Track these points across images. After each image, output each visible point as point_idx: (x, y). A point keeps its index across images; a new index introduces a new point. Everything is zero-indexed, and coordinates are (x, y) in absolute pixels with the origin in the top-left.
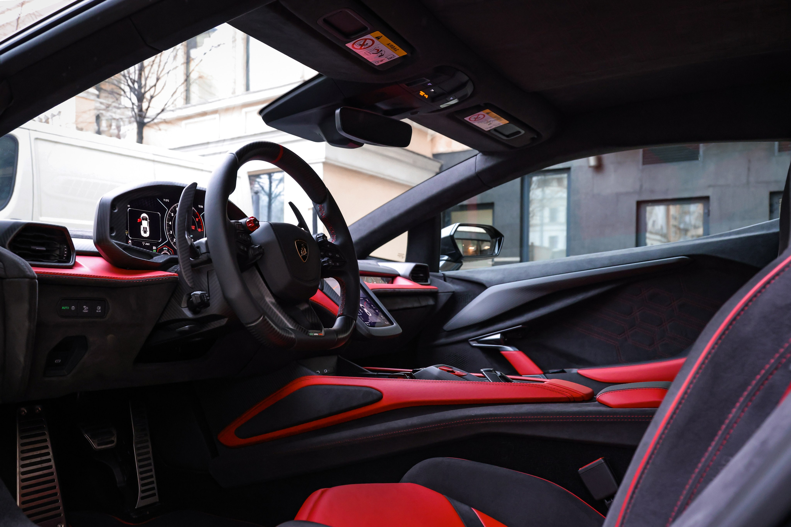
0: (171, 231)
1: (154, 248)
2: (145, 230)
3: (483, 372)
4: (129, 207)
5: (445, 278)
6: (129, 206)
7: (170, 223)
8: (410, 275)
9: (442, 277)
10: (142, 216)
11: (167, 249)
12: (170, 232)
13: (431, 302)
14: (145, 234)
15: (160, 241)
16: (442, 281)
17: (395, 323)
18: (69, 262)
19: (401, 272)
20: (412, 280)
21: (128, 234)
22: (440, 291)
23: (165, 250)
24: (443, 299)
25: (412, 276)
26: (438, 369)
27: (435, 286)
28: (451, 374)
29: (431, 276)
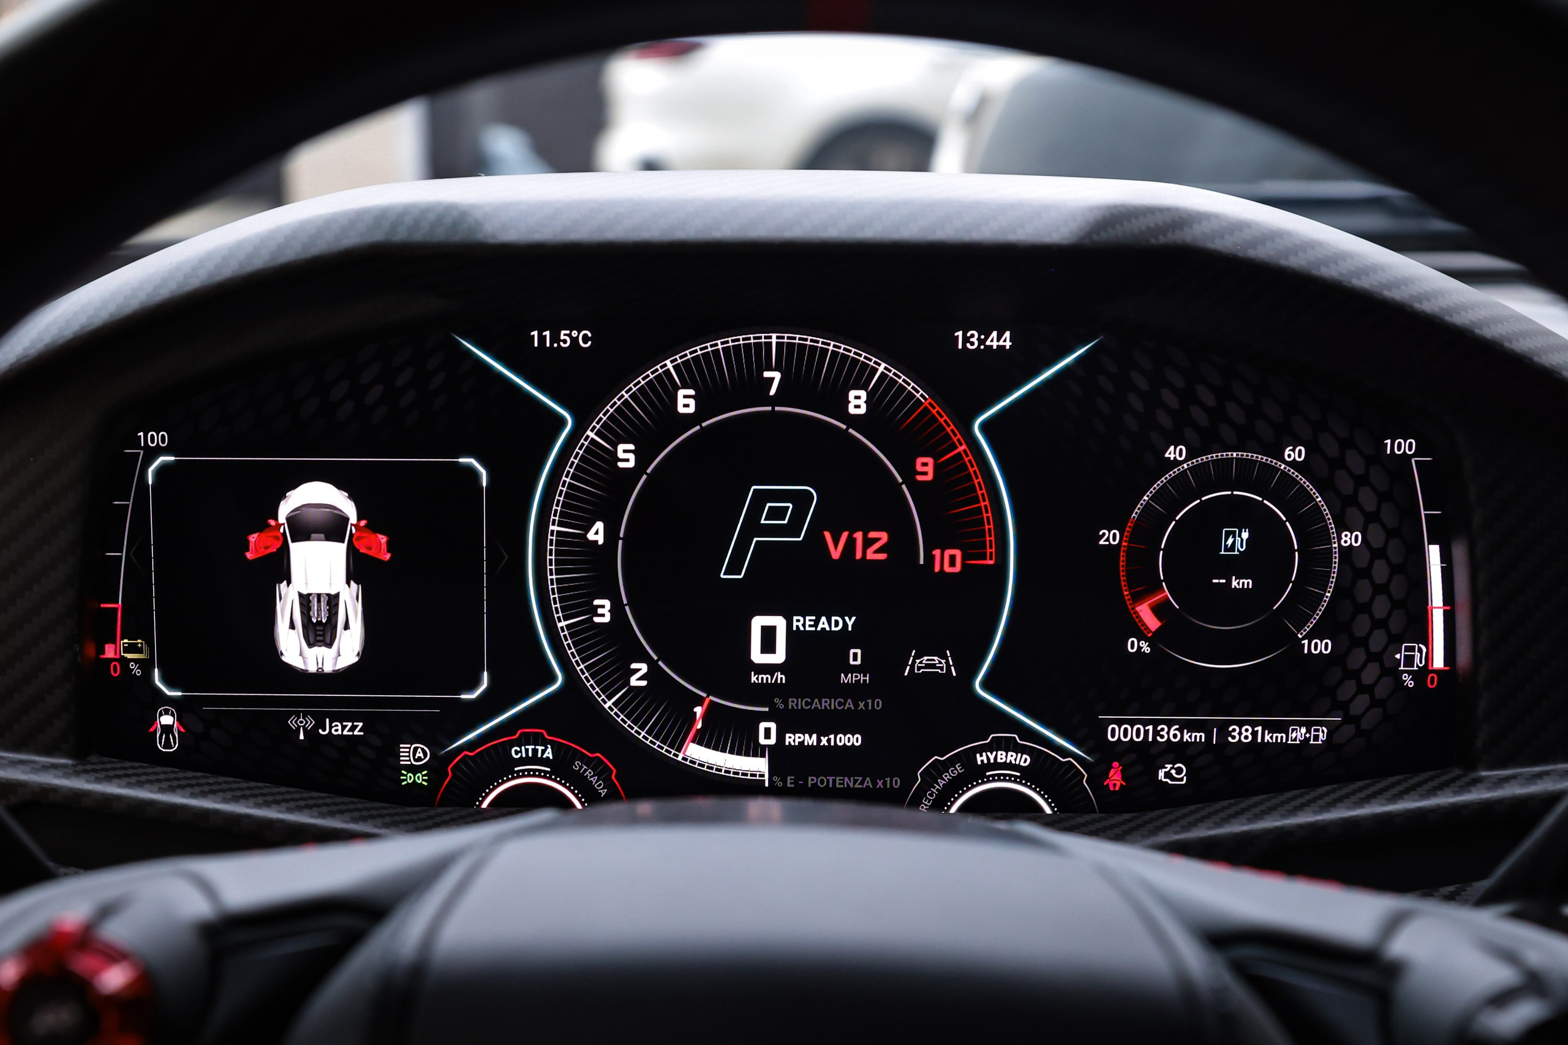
0: (604, 607)
1: (412, 753)
2: (320, 614)
4: (158, 451)
6: (157, 438)
7: (597, 533)
10: (285, 510)
11: (549, 754)
12: (594, 611)
14: (320, 651)
15: (473, 696)
21: (146, 666)
23: (535, 760)
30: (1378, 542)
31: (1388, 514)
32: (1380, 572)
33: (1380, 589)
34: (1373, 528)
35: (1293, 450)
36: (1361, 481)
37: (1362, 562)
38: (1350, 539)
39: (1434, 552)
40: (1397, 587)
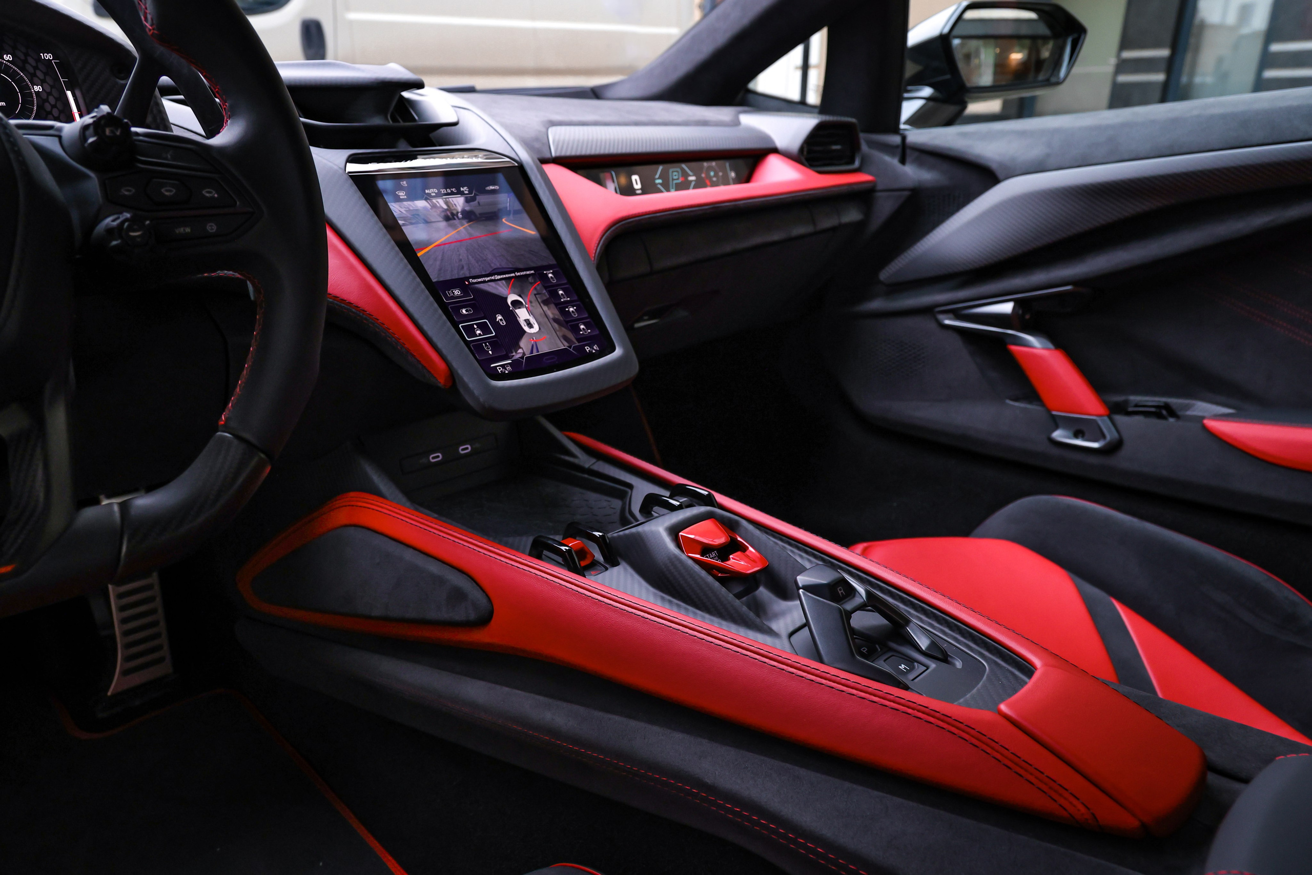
3: (802, 592)
5: (905, 152)
8: (802, 149)
9: (897, 147)
13: (852, 215)
16: (894, 162)
17: (621, 344)
19: (780, 142)
20: (806, 163)
22: (879, 187)
24: (885, 207)
25: (809, 152)
26: (671, 546)
27: (870, 173)
28: (703, 573)
29: (864, 147)
30: (48, 89)
31: (48, 79)
32: (52, 100)
33: (53, 106)
34: (45, 85)
35: (7, 56)
36: (36, 68)
37: (44, 96)
38: (37, 88)
39: (69, 93)
40: (59, 105)
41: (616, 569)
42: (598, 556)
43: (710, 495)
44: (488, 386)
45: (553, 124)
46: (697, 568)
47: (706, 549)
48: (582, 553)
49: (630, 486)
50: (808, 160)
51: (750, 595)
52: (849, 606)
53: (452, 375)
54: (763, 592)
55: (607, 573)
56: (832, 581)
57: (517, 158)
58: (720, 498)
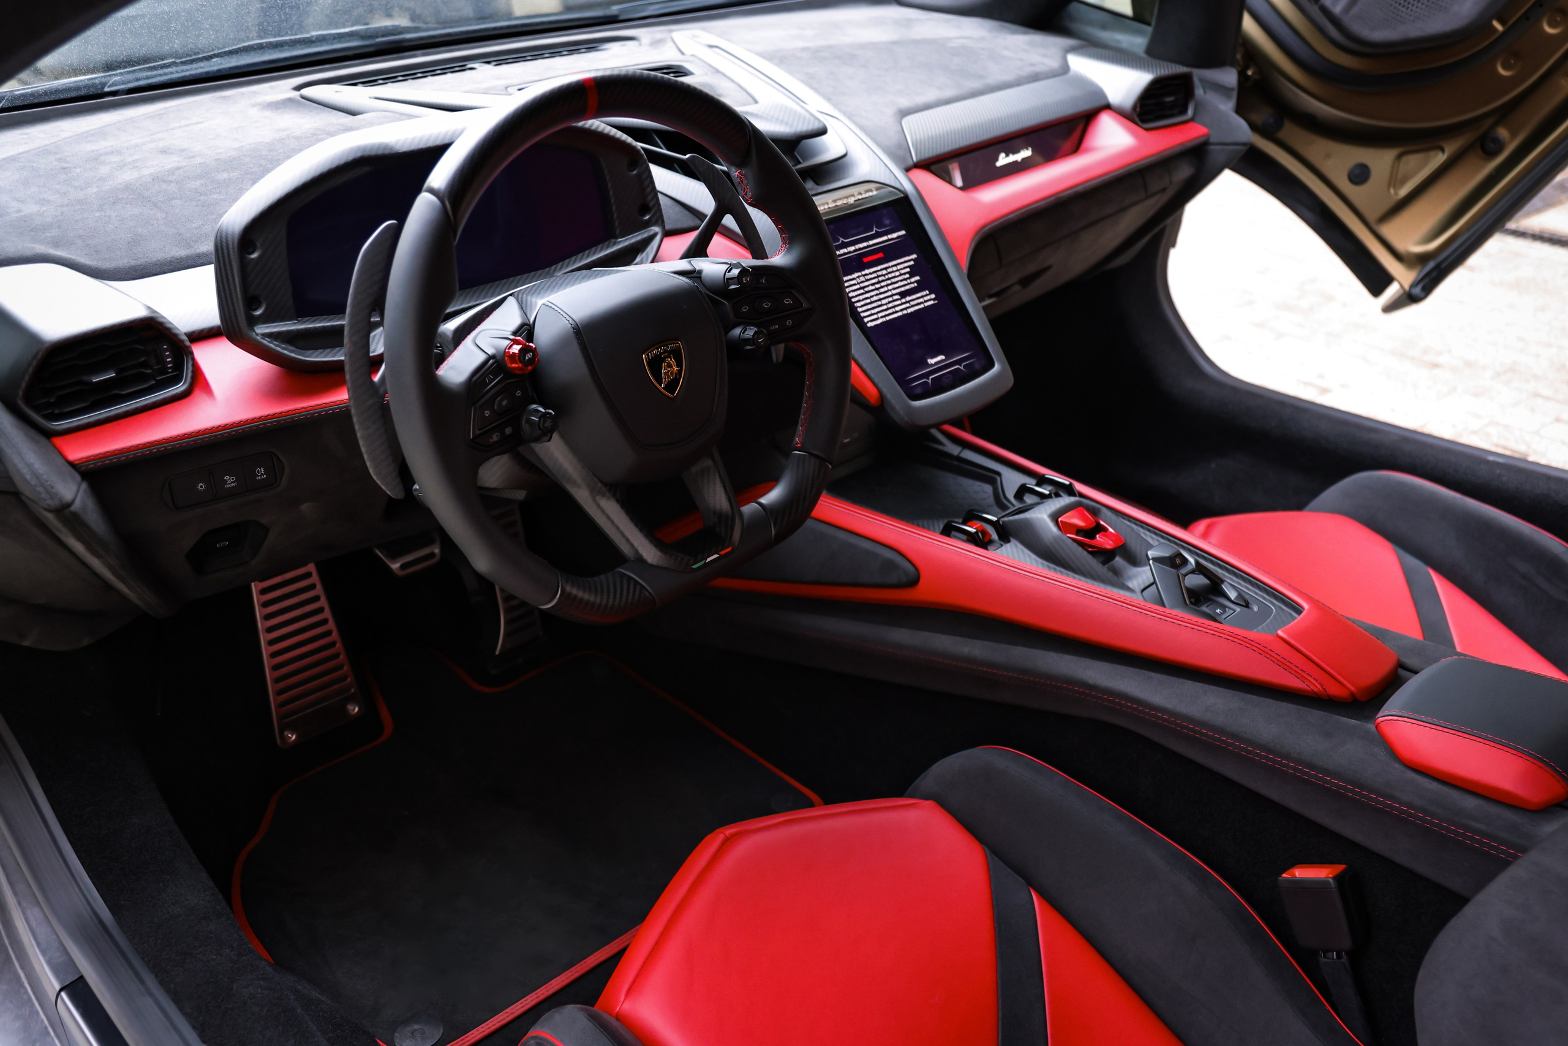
3: (1151, 562)
8: (1134, 107)
13: (1184, 172)
16: (1229, 110)
17: (1000, 361)
18: (176, 380)
19: (1114, 97)
20: (1137, 120)
22: (1213, 140)
25: (1142, 106)
26: (1054, 529)
27: (1204, 125)
28: (1080, 549)
29: (1199, 92)
41: (1008, 545)
42: (995, 536)
43: (1071, 484)
44: (910, 407)
45: (904, 113)
46: (1075, 545)
47: (1079, 531)
48: (984, 532)
49: (999, 474)
50: (1140, 115)
51: (1110, 563)
52: (1184, 571)
53: (882, 396)
54: (1118, 561)
55: (1003, 548)
56: (1172, 555)
57: (902, 189)
58: (1079, 487)
